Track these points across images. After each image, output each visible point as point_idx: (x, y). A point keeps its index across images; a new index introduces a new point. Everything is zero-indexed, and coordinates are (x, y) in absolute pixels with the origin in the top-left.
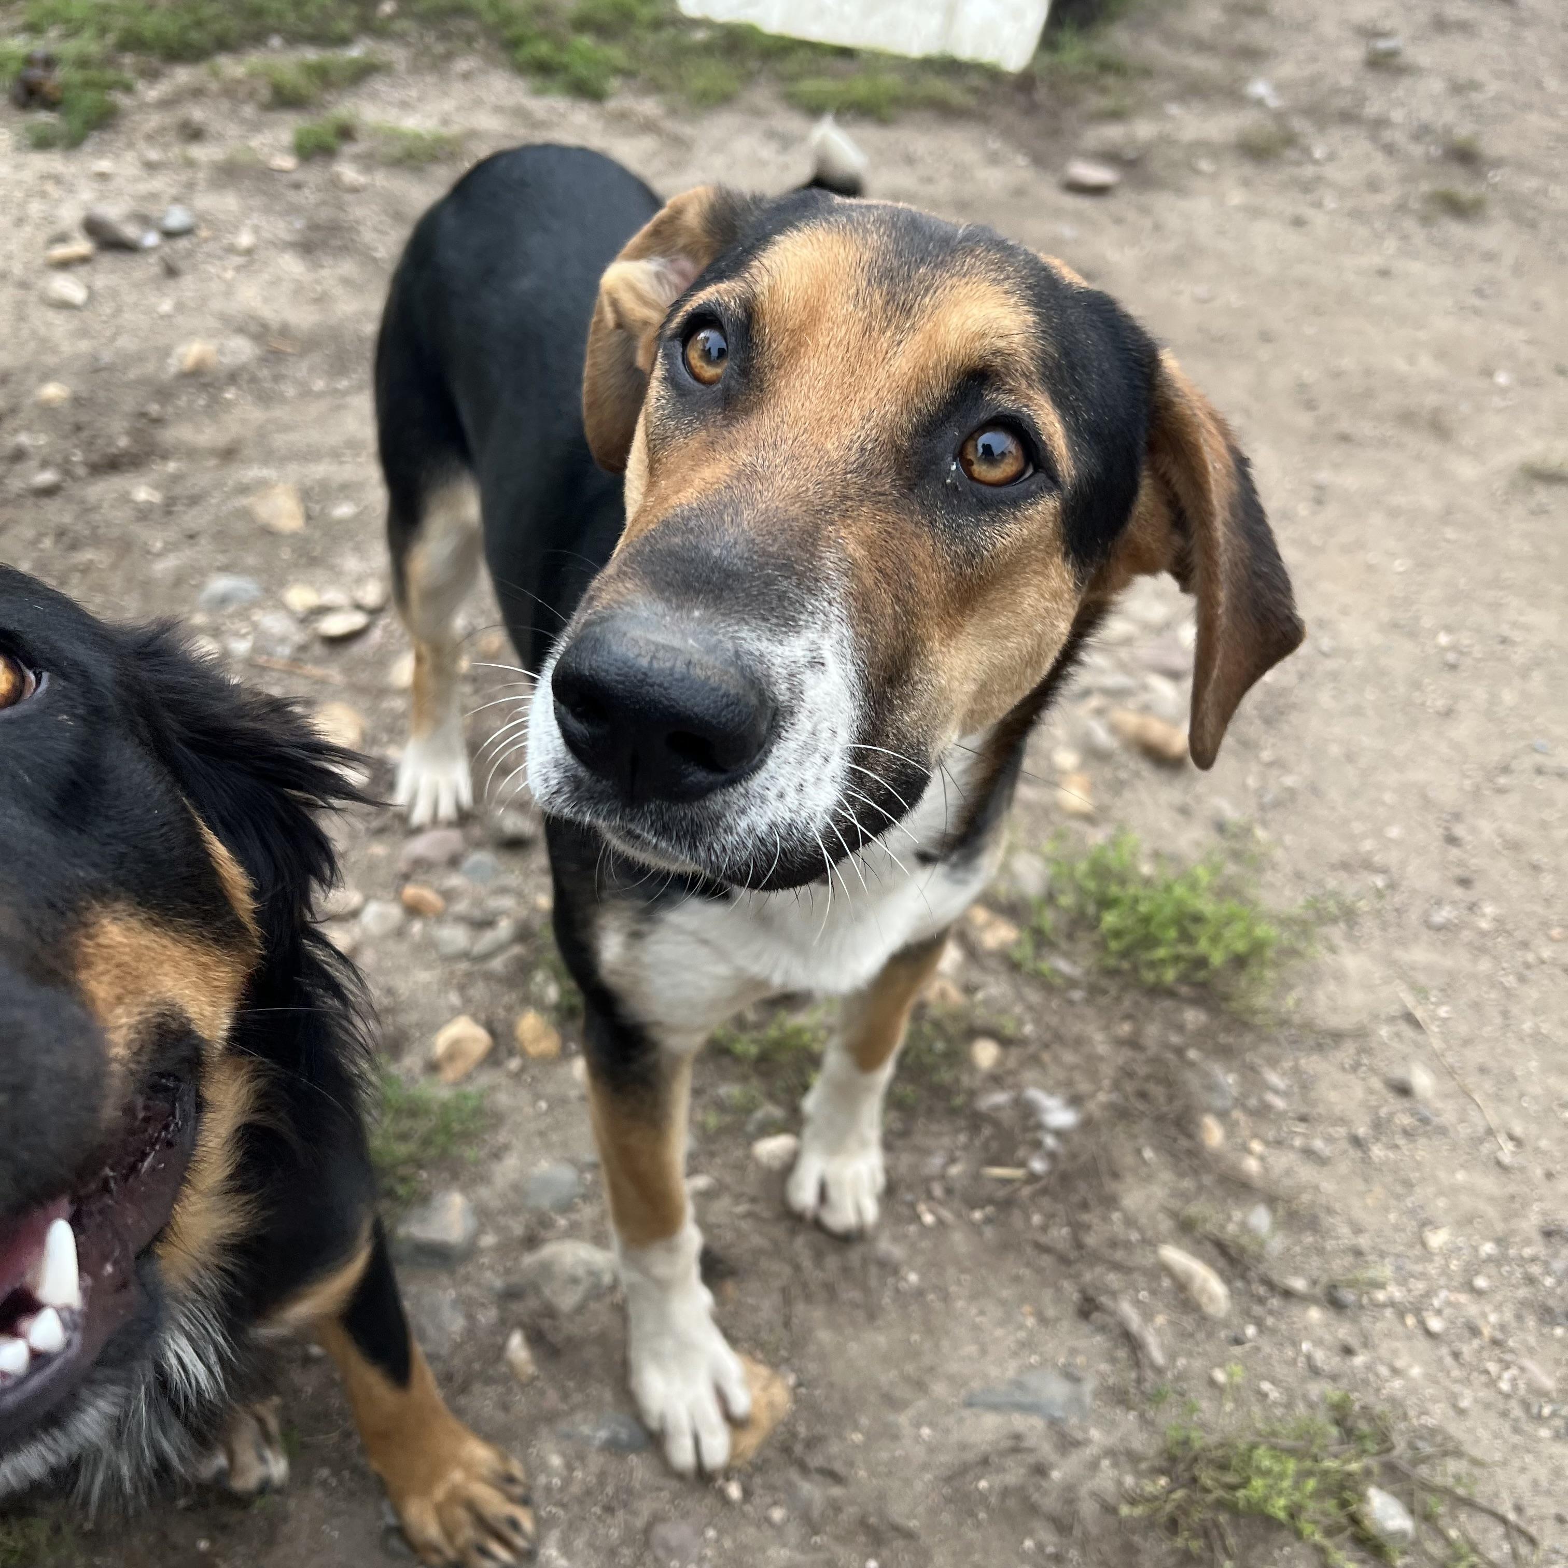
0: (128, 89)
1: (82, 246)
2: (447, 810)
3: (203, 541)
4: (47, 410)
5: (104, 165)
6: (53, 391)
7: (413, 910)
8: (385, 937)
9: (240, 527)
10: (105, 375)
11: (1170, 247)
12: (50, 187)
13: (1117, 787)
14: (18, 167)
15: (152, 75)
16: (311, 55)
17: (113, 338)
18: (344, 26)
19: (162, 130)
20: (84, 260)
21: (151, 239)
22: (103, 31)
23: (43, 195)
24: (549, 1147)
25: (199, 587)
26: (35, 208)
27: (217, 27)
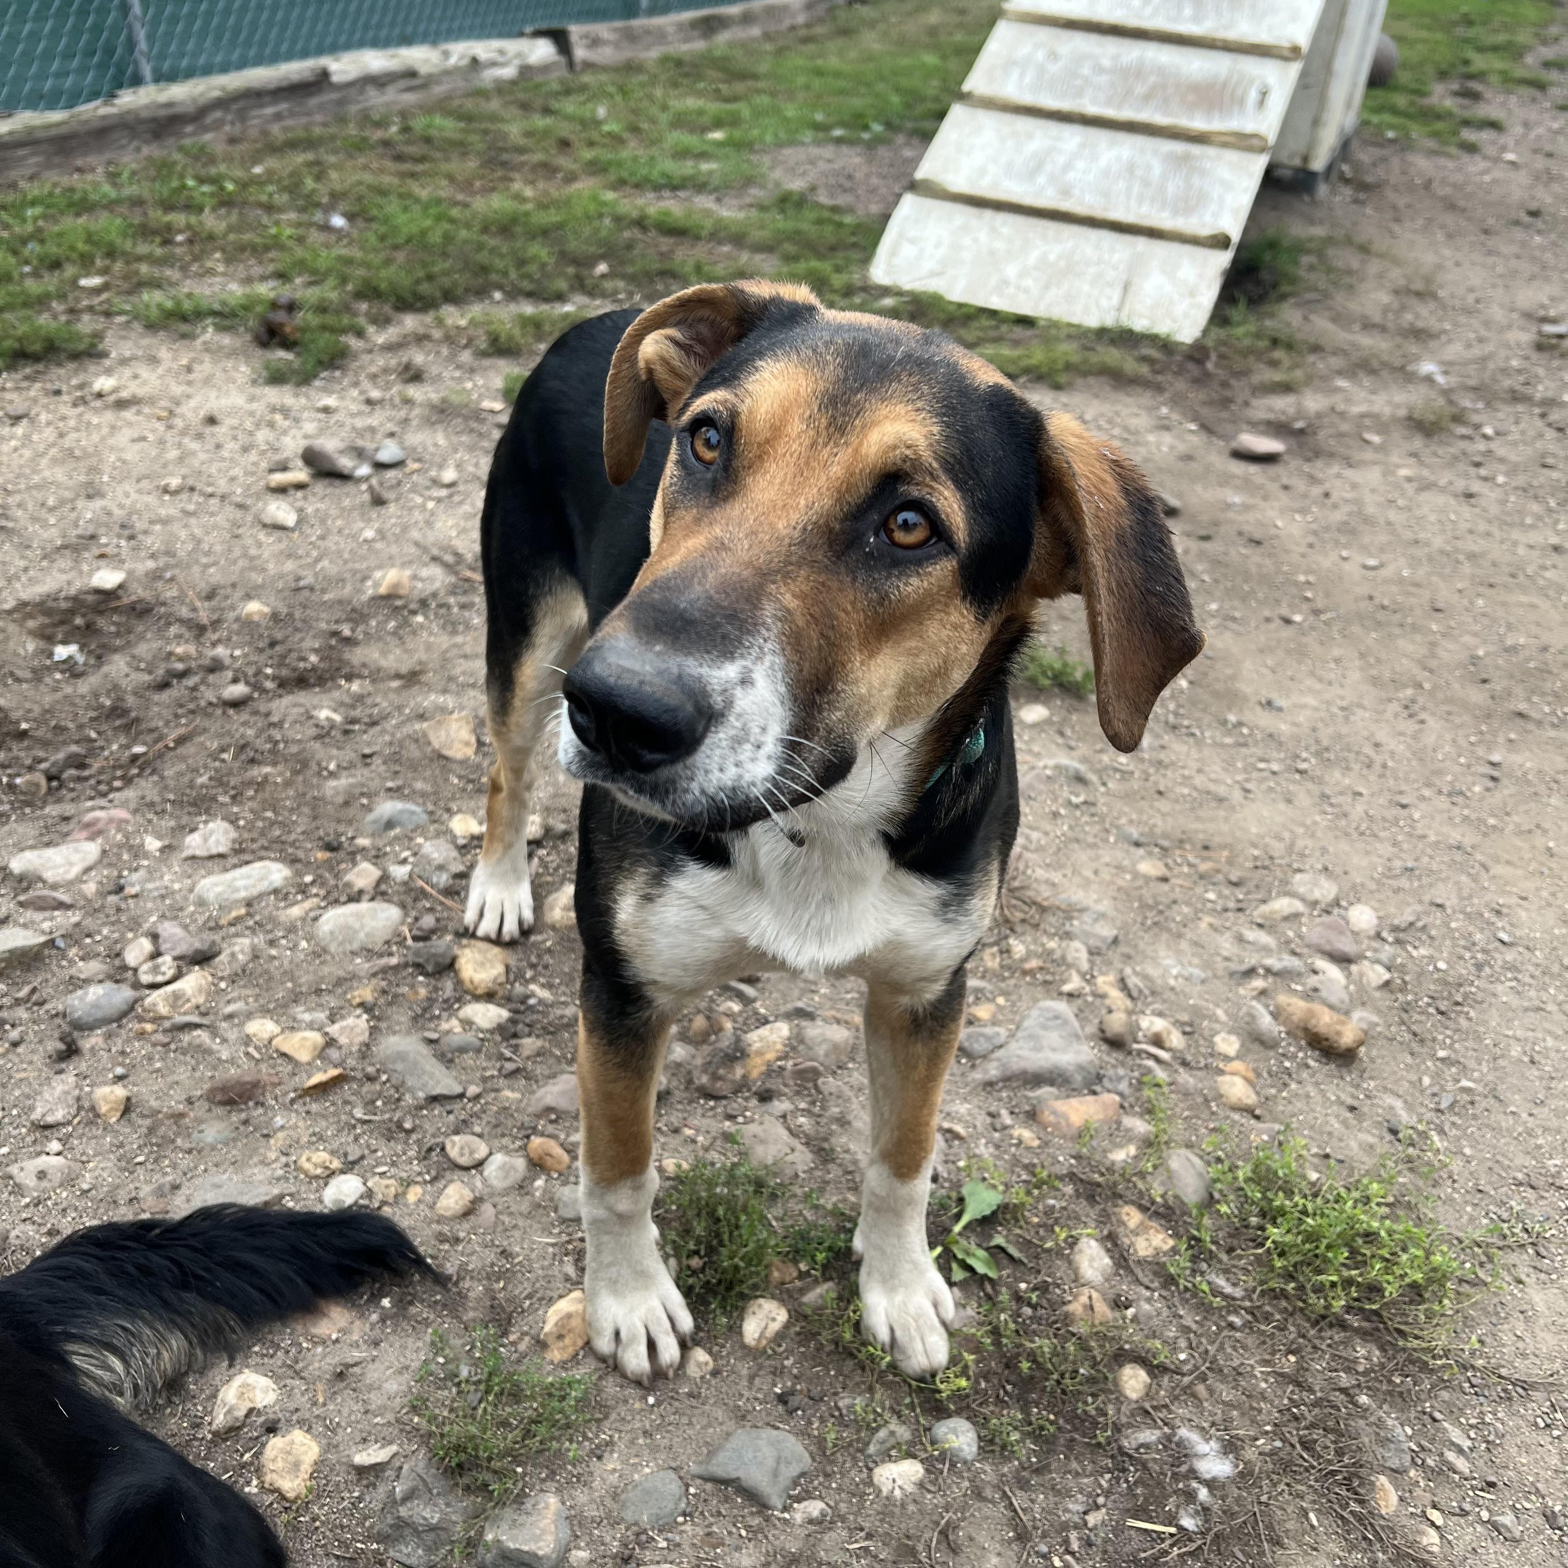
0: (360, 333)
1: (300, 474)
2: (511, 928)
3: (377, 761)
4: (247, 624)
5: (330, 401)
6: (254, 607)
7: (537, 1165)
8: (506, 1192)
9: (413, 752)
10: (306, 593)
11: (1338, 516)
12: (278, 417)
13: (1282, 1077)
14: (252, 399)
15: (382, 322)
16: (528, 309)
17: (317, 560)
18: (562, 285)
19: (386, 371)
20: (300, 486)
21: (364, 470)
22: (344, 280)
23: (271, 425)
24: (654, 1449)
25: (368, 809)
26: (263, 435)
27: (446, 282)
